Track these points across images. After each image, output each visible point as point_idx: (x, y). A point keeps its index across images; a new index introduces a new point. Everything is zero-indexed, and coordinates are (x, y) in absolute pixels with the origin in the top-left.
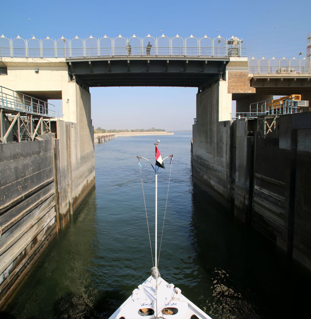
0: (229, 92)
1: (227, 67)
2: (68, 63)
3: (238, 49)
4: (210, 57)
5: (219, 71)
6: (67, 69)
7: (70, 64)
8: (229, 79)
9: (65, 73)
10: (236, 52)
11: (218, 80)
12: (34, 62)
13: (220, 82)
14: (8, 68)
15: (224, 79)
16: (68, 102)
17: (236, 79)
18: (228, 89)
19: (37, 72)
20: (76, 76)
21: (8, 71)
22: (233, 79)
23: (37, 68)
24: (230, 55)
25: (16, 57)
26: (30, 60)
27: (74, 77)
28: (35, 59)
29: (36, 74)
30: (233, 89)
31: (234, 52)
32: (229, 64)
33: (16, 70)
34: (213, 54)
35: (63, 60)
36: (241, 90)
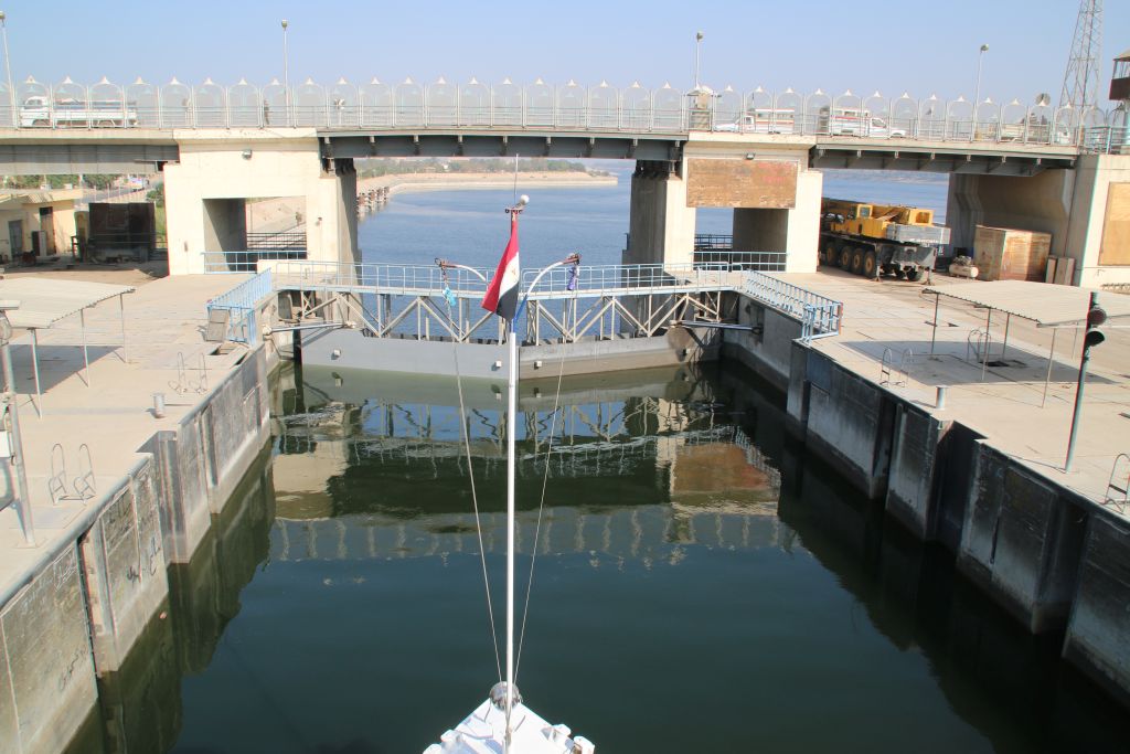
0: (689, 204)
1: (685, 149)
2: (321, 140)
3: (708, 113)
4: (644, 132)
5: (669, 157)
6: (317, 147)
7: (327, 141)
8: (690, 176)
9: (314, 158)
10: (705, 121)
11: (666, 176)
12: (244, 137)
13: (669, 182)
14: (181, 148)
15: (679, 174)
16: (318, 224)
17: (704, 176)
18: (688, 197)
19: (248, 157)
20: (337, 161)
21: (182, 156)
22: (698, 176)
23: (249, 148)
24: (692, 126)
25: (203, 127)
26: (236, 134)
27: (332, 165)
28: (245, 131)
29: (246, 161)
30: (699, 198)
31: (698, 120)
32: (687, 144)
33: (198, 151)
34: (652, 126)
35: (312, 133)
36: (718, 200)
